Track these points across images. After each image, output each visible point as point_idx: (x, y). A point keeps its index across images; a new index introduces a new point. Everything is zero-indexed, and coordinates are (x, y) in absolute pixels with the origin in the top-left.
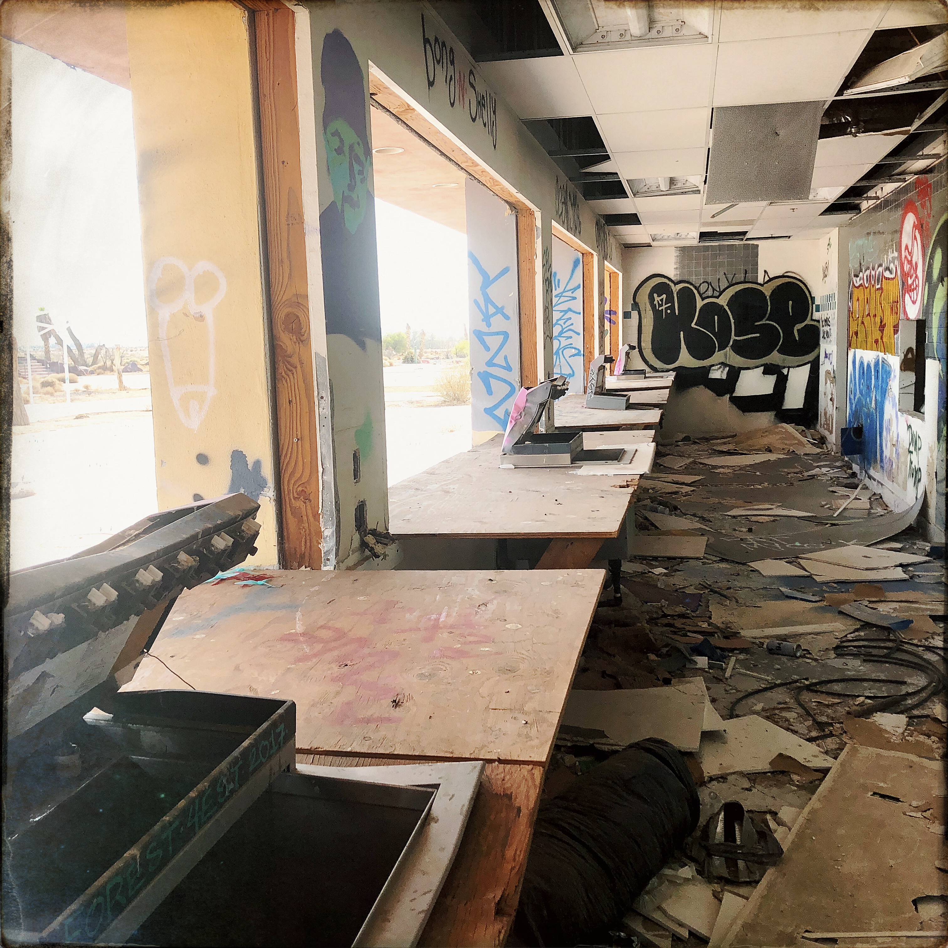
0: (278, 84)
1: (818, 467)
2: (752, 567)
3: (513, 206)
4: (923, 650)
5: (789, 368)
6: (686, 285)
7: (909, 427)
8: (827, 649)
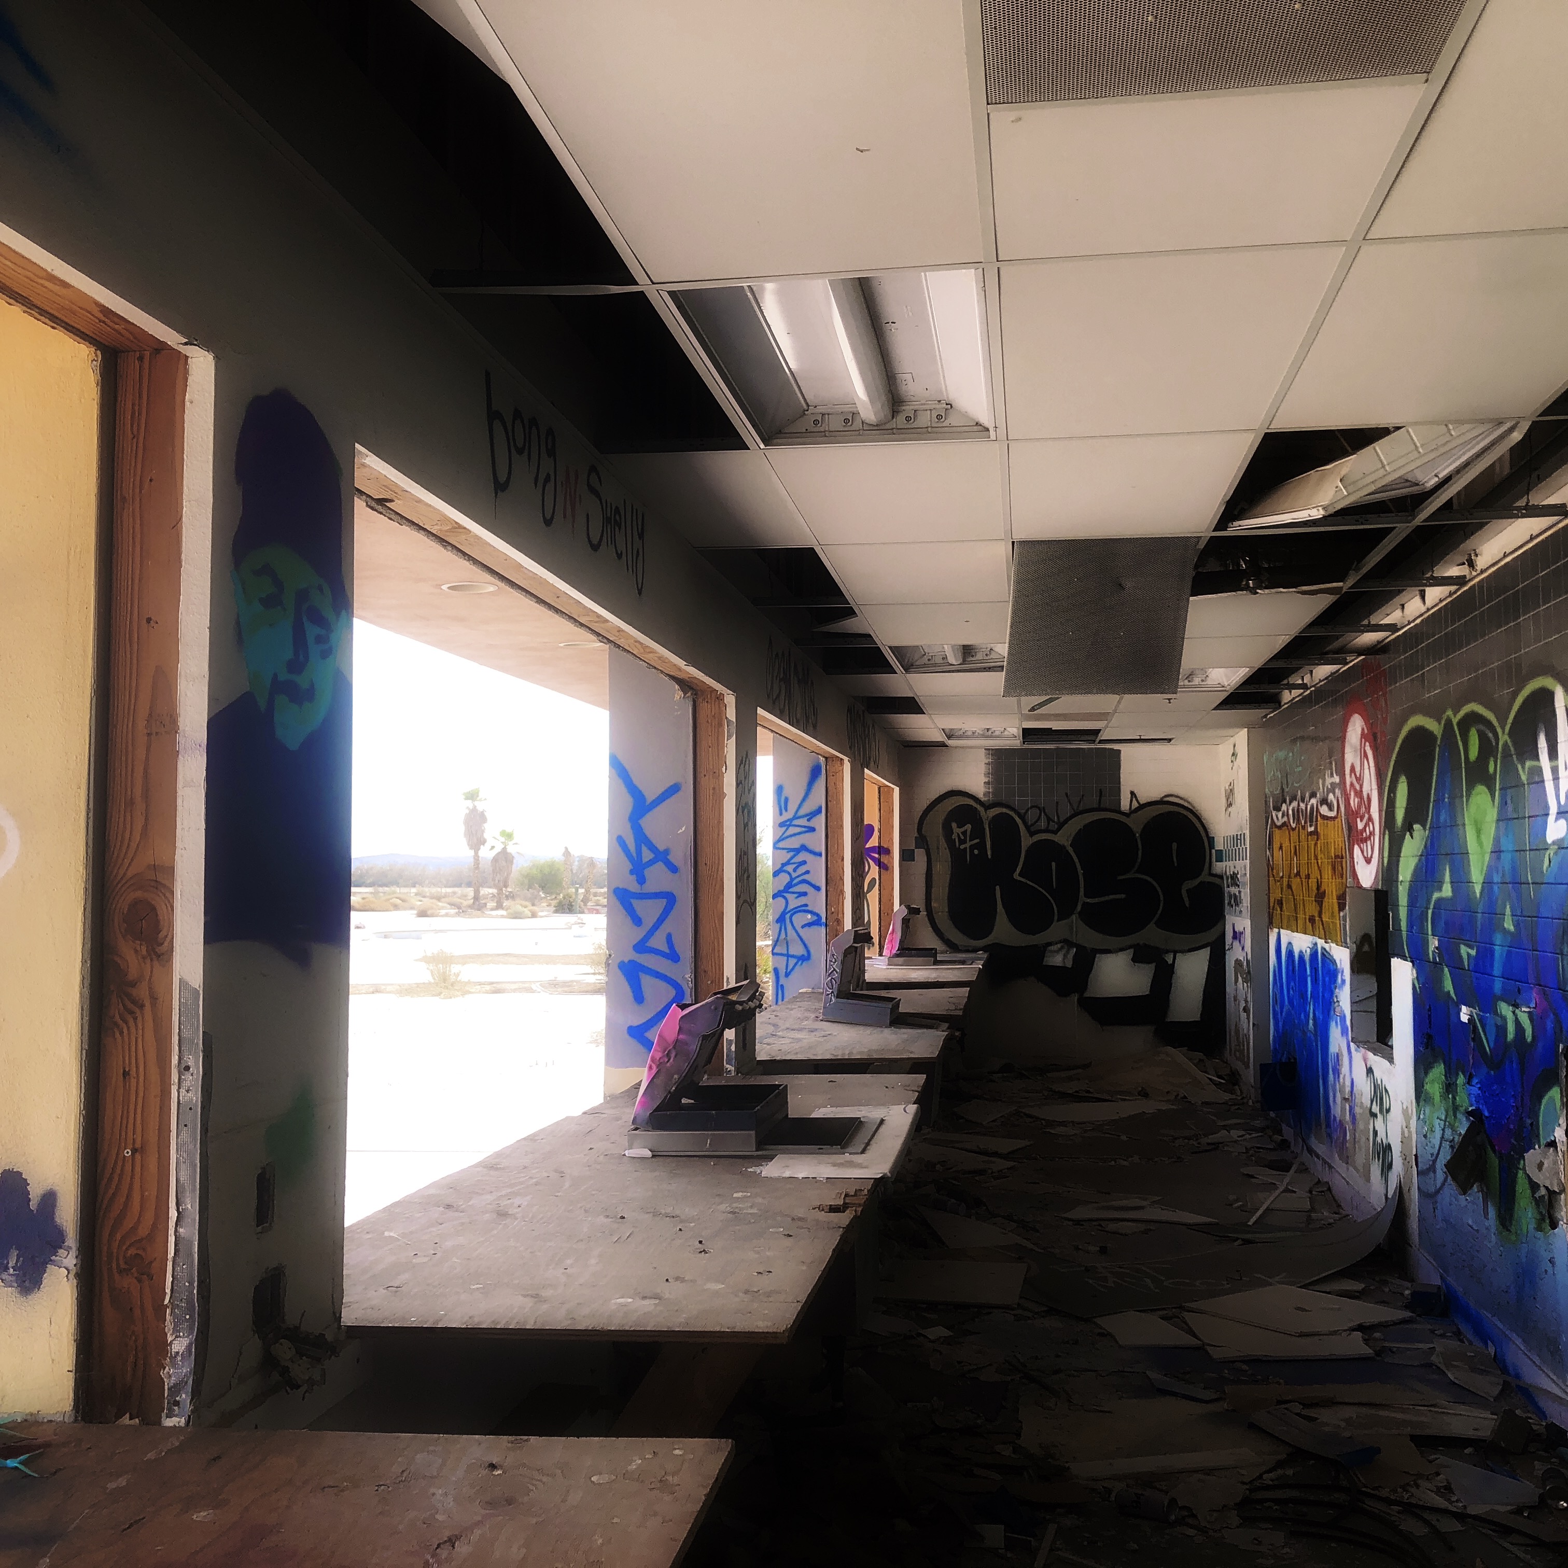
0: (151, 480)
1: (1224, 1127)
2: (1101, 1328)
3: (686, 685)
4: (1399, 1512)
5: (1175, 952)
6: (1004, 810)
7: (1370, 1071)
8: (1225, 1506)
